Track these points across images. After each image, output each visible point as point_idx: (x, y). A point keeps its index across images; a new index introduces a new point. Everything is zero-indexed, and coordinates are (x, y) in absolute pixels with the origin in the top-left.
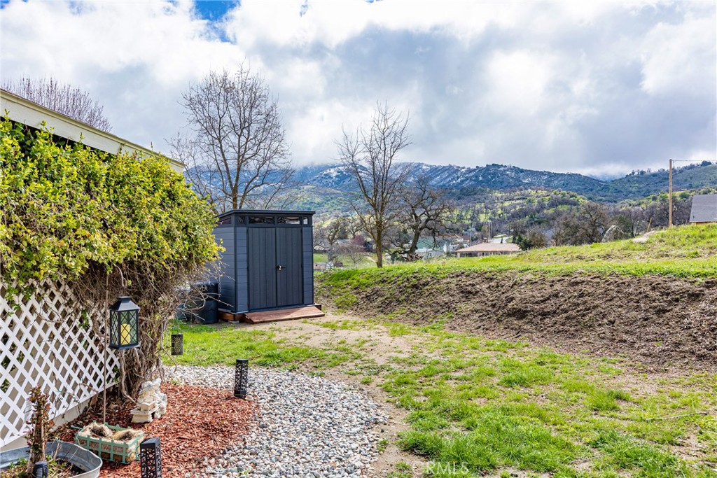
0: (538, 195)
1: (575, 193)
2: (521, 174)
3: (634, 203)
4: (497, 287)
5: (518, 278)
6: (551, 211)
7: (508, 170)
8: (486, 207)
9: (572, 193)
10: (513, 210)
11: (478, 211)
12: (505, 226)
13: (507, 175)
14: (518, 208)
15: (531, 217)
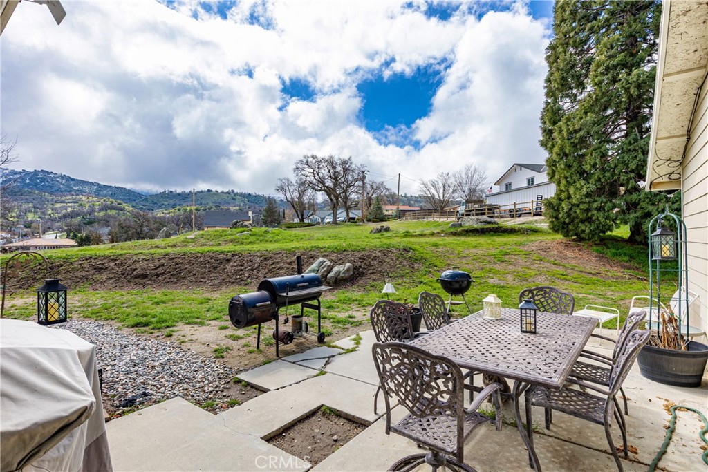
0: (87, 201)
1: (122, 202)
2: (72, 182)
3: (166, 212)
4: (122, 263)
5: (135, 258)
6: (101, 214)
7: (58, 177)
8: (34, 207)
9: (119, 201)
10: (64, 212)
11: (26, 210)
12: (57, 224)
13: (58, 181)
14: (69, 210)
15: (83, 218)
